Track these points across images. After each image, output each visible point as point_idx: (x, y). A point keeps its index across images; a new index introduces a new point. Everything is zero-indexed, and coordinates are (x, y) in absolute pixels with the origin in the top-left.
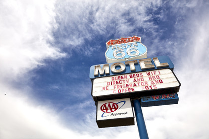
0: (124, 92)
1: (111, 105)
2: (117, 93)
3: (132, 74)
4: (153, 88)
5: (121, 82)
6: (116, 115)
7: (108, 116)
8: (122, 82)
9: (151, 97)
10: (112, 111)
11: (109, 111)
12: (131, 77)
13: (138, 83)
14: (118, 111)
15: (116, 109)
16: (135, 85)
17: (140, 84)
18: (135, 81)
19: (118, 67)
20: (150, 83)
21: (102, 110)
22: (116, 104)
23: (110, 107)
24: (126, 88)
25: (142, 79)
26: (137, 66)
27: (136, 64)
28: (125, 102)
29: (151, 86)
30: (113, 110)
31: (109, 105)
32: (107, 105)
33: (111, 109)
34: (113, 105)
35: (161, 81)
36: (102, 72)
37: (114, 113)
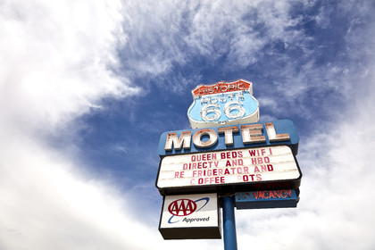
0: (208, 183)
1: (186, 203)
2: (197, 184)
3: (226, 152)
4: (255, 179)
5: (205, 165)
6: (191, 220)
7: (179, 222)
8: (208, 165)
9: (251, 193)
10: (185, 214)
11: (181, 213)
12: (223, 157)
13: (233, 169)
14: (195, 215)
15: (192, 211)
16: (227, 172)
17: (236, 171)
18: (228, 164)
19: (205, 136)
20: (251, 171)
21: (171, 212)
22: (194, 203)
23: (184, 207)
24: (212, 176)
25: (241, 162)
26: (236, 137)
27: (236, 133)
28: (208, 199)
29: (252, 176)
30: (188, 212)
31: (183, 204)
32: (179, 203)
33: (185, 210)
34: (189, 204)
35: (270, 168)
36: (177, 146)
37: (188, 217)
